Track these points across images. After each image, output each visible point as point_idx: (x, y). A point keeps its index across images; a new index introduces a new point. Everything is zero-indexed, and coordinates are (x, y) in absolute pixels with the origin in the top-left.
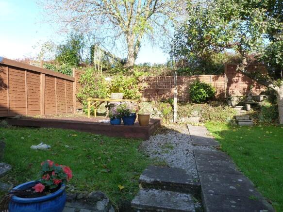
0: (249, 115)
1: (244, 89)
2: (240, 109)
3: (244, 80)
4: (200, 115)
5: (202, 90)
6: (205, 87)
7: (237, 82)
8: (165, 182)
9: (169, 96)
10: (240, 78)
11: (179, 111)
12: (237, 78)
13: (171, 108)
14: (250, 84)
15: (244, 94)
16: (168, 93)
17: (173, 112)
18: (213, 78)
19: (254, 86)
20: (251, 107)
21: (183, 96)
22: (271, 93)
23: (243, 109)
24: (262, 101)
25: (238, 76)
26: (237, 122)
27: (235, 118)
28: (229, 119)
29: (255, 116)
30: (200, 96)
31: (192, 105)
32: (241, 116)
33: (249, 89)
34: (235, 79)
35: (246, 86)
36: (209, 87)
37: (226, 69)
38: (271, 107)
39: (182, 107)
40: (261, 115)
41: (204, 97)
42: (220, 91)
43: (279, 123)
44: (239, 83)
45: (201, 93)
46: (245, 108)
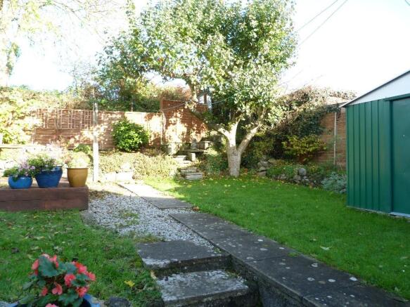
0: (195, 166)
1: (183, 134)
2: (182, 159)
3: (183, 121)
4: (134, 169)
5: (132, 133)
6: (136, 128)
7: (174, 124)
8: (186, 261)
9: (78, 141)
10: (178, 119)
11: (102, 164)
12: (175, 119)
13: (89, 159)
14: (190, 127)
15: (183, 140)
16: (77, 137)
17: (92, 165)
18: (145, 117)
19: (194, 130)
20: (196, 157)
21: (102, 142)
22: (214, 139)
23: (186, 159)
24: (208, 148)
25: (176, 117)
26: (184, 176)
27: (180, 171)
28: (173, 173)
29: (201, 168)
30: (131, 141)
31: (121, 154)
32: (186, 169)
33: (188, 133)
34: (172, 120)
35: (185, 130)
36: (141, 128)
37: (161, 105)
38: (218, 156)
39: (106, 157)
40: (209, 167)
41: (136, 143)
42: (155, 136)
43: (229, 174)
44: (177, 125)
45: (131, 138)
46: (188, 158)
